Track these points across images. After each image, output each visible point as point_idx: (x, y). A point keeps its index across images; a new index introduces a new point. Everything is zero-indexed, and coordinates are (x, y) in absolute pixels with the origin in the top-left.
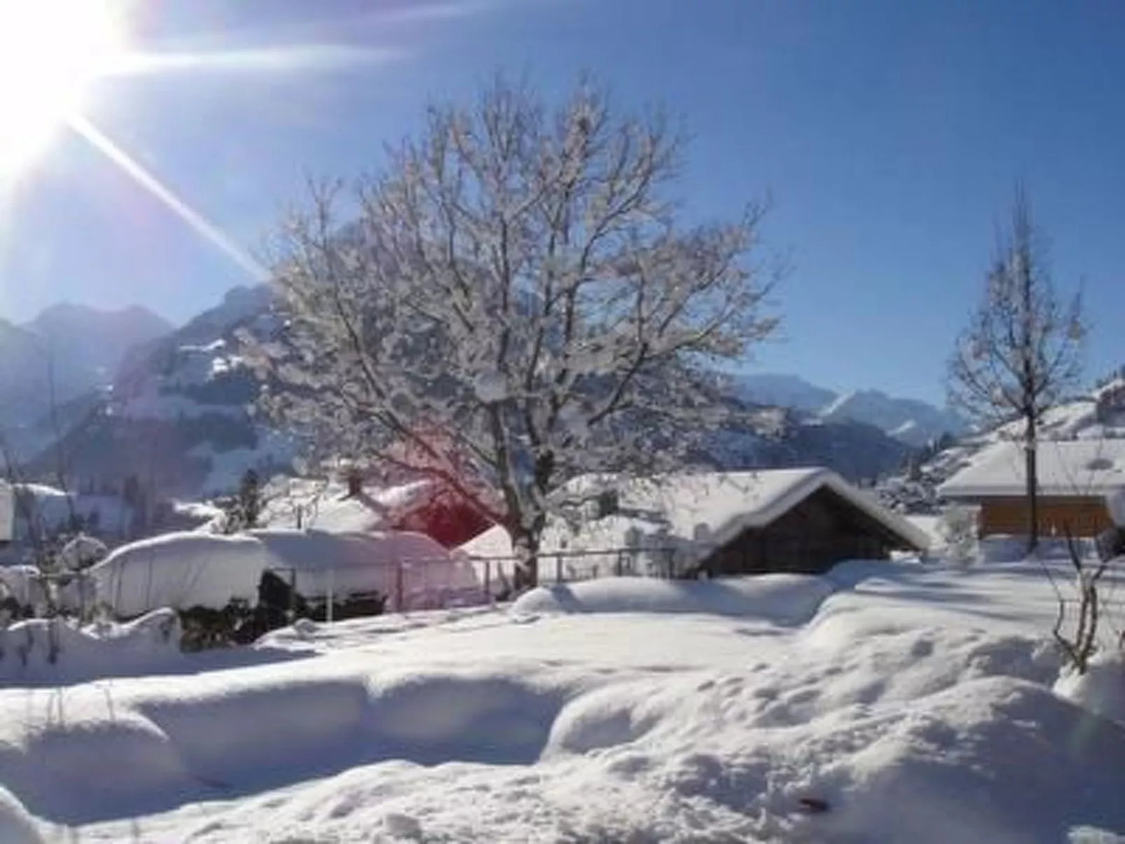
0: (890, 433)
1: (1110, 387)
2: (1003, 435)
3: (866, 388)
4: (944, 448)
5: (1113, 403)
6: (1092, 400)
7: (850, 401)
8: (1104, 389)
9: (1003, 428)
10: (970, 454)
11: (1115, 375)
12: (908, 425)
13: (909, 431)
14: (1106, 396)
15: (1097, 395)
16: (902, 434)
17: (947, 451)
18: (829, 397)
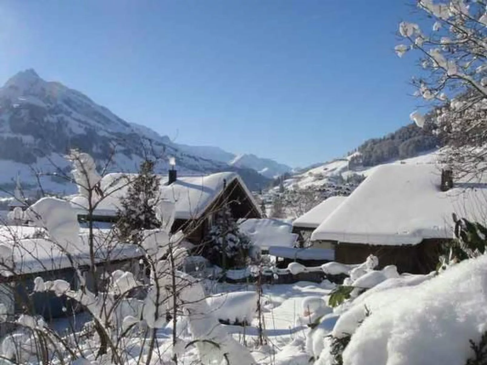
0: (259, 172)
1: (355, 155)
2: (311, 174)
3: (248, 153)
4: (285, 179)
5: (355, 162)
6: (346, 160)
7: (242, 158)
8: (352, 156)
9: (311, 171)
10: (297, 181)
11: (356, 150)
12: (266, 169)
13: (266, 172)
14: (353, 159)
15: (349, 158)
16: (264, 173)
17: (287, 180)
18: (232, 157)
